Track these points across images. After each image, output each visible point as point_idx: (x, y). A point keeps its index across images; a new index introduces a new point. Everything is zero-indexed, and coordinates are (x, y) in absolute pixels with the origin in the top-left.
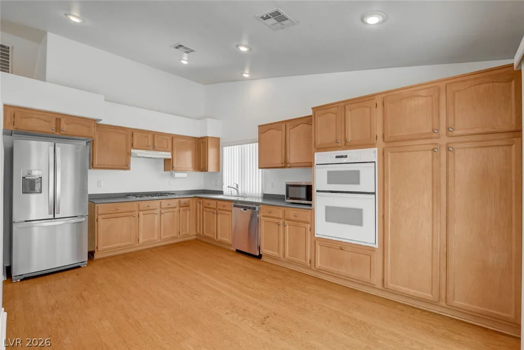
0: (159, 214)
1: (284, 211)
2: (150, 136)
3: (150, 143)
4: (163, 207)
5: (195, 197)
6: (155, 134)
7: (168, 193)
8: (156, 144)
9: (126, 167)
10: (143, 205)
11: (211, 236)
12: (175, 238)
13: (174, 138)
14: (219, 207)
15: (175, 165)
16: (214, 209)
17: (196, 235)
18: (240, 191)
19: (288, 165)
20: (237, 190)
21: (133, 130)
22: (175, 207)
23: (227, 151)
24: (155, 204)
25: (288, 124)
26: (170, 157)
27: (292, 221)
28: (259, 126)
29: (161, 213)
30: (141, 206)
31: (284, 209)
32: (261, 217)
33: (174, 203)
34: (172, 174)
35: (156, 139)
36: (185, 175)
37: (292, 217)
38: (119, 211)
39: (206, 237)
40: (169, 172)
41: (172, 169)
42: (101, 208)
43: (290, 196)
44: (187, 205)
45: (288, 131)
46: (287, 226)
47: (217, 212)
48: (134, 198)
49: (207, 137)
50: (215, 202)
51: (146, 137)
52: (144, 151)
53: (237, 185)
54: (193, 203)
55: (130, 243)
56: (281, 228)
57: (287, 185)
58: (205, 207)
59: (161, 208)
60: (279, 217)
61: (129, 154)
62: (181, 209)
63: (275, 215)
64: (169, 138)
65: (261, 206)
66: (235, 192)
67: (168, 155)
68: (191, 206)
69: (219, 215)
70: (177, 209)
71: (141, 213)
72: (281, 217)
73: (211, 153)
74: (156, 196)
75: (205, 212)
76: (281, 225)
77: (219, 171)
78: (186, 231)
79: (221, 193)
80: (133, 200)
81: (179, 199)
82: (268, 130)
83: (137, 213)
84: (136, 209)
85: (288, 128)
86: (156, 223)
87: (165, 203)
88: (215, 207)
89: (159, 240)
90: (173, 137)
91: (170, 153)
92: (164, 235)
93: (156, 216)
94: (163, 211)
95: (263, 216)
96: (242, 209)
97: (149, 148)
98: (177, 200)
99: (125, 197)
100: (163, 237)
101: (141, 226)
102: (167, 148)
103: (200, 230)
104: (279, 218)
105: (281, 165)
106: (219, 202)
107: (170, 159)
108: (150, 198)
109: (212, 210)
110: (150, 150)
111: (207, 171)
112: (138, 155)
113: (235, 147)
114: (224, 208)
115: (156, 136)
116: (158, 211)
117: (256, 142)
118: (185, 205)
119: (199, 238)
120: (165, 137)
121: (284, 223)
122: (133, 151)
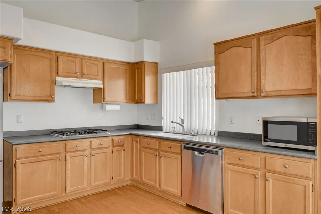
0: (89, 156)
1: (265, 159)
2: (78, 61)
3: (78, 70)
4: (93, 147)
5: (130, 134)
6: (83, 59)
7: (99, 130)
8: (85, 71)
9: (50, 98)
10: (71, 145)
11: (152, 183)
12: (109, 184)
13: (105, 64)
14: (162, 149)
15: (106, 96)
16: (157, 150)
17: (131, 180)
18: (185, 127)
19: (263, 94)
20: (182, 126)
21: (58, 54)
22: (107, 147)
23: (167, 78)
24: (84, 143)
25: (263, 38)
26: (101, 86)
27: (278, 173)
28: (215, 44)
29: (91, 155)
30: (68, 147)
31: (263, 155)
32: (226, 165)
33: (107, 142)
34: (102, 107)
35: (84, 65)
36: (117, 108)
37: (279, 168)
38: (41, 154)
39: (144, 184)
40: (99, 105)
41: (103, 101)
42: (20, 151)
43: (270, 136)
44: (120, 145)
45: (262, 48)
46: (271, 180)
47: (159, 154)
48: (60, 137)
49: (144, 62)
50: (158, 142)
51: (73, 62)
52: (71, 79)
53: (182, 120)
54: (128, 142)
55: (56, 192)
56: (260, 182)
57: (264, 121)
58: (144, 147)
59: (91, 148)
60: (255, 166)
61: (54, 82)
62: (115, 149)
63: (250, 164)
64: (100, 64)
65: (225, 149)
66: (179, 128)
67: (98, 84)
68: (125, 146)
69: (163, 159)
70: (110, 149)
71: (68, 155)
72: (259, 167)
73: (148, 81)
74: (85, 133)
75: (143, 153)
76: (259, 178)
77: (157, 103)
78: (120, 175)
79: (160, 129)
80: (59, 139)
81: (113, 137)
82: (231, 48)
83: (63, 155)
84: (62, 151)
85: (262, 43)
86: (86, 167)
87: (96, 143)
88: (158, 148)
89: (89, 188)
90: (104, 62)
91: (100, 82)
92: (95, 182)
93: (86, 159)
94: (93, 152)
95: (229, 164)
96: (196, 153)
97: (77, 75)
98: (110, 138)
99: (50, 134)
100: (94, 184)
101: (68, 172)
102: (98, 75)
103: (137, 175)
104: (257, 169)
105: (251, 94)
106: (162, 142)
107: (101, 89)
108: (79, 136)
109: (153, 152)
110: (77, 77)
111: (144, 102)
112: (64, 84)
113: (178, 73)
114: (169, 150)
115: (84, 61)
116: (87, 153)
117: (211, 66)
118: (119, 144)
119: (135, 183)
120: (95, 62)
121: (265, 176)
122: (58, 79)
